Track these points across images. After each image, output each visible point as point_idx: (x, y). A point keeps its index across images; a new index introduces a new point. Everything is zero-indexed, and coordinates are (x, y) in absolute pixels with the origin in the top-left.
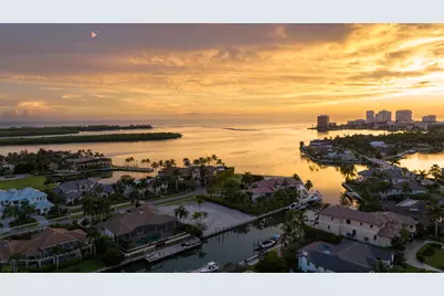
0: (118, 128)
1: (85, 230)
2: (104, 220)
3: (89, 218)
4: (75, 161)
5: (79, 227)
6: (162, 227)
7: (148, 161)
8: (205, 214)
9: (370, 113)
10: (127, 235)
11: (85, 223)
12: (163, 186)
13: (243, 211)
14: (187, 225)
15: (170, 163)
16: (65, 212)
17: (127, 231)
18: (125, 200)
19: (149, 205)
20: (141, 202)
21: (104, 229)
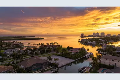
0: (25, 37)
1: (13, 66)
2: (21, 62)
3: (15, 61)
4: (12, 44)
5: (11, 65)
6: (43, 64)
7: (35, 44)
8: (58, 59)
9: (94, 33)
10: (30, 67)
11: (13, 63)
12: (41, 51)
13: (70, 58)
14: (52, 63)
15: (42, 44)
16: (6, 59)
17: (30, 66)
18: (28, 55)
19: (37, 56)
20: (34, 56)
21: (20, 65)
